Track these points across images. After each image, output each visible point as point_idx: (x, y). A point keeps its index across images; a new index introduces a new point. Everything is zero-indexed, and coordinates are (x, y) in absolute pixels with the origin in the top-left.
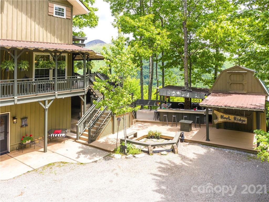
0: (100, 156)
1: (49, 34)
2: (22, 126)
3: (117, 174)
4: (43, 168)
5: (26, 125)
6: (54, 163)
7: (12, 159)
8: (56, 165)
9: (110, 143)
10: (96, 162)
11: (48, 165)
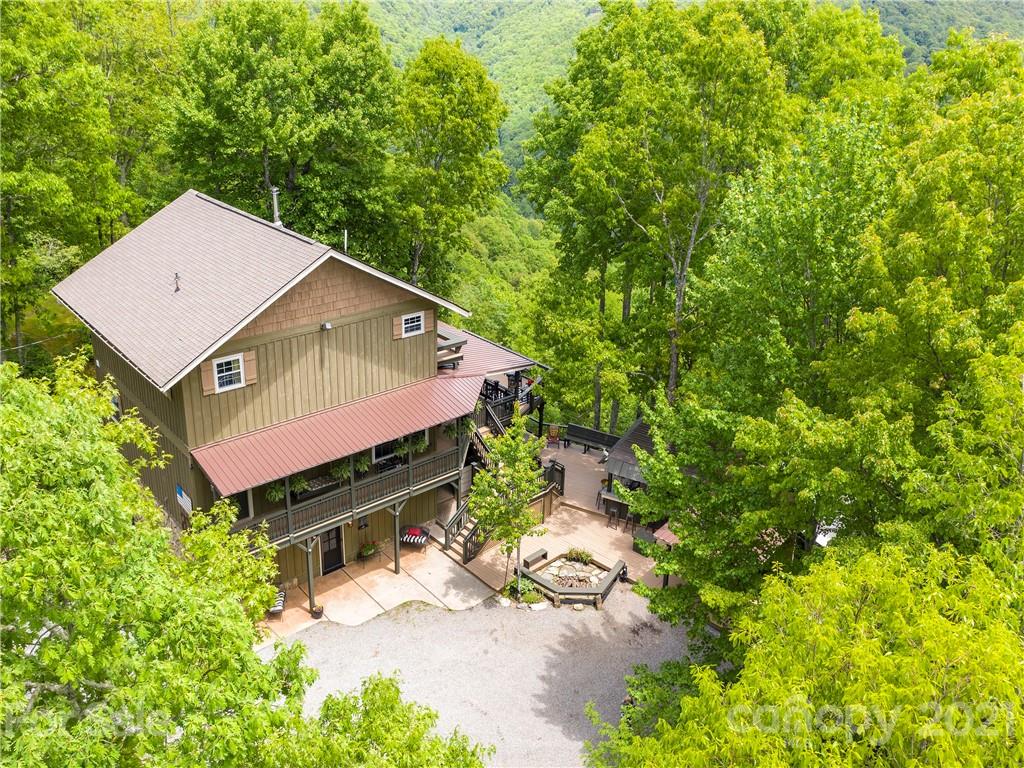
0: (479, 596)
1: (395, 374)
2: (360, 528)
3: (496, 640)
4: (397, 609)
5: (366, 526)
6: (411, 602)
7: (352, 582)
8: (415, 606)
9: (498, 568)
10: (471, 609)
11: (404, 605)
